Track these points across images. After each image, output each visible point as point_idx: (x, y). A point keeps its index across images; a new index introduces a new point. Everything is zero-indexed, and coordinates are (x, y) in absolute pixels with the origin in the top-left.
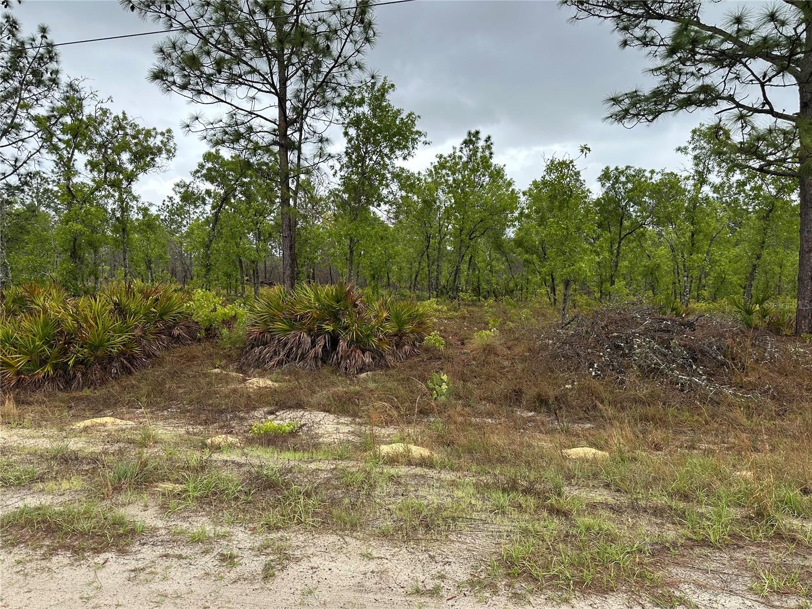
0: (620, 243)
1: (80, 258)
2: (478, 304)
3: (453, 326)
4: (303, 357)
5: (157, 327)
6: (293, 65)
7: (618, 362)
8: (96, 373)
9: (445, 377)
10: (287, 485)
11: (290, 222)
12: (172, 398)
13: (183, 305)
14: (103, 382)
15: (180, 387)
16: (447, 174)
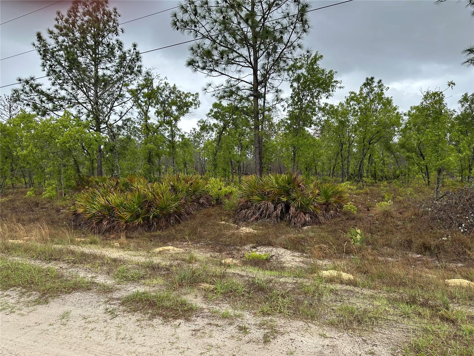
1: (152, 162)
2: (376, 185)
3: (360, 198)
4: (269, 216)
5: (192, 198)
6: (261, 50)
8: (163, 223)
10: (271, 290)
11: (259, 139)
12: (201, 237)
13: (205, 186)
14: (167, 227)
15: (205, 231)
16: (355, 104)
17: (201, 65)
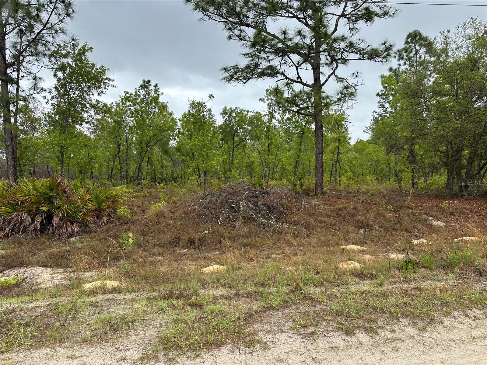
0: (233, 150)
2: (154, 187)
3: (138, 201)
4: (25, 230)
7: (232, 215)
9: (131, 235)
10: (11, 321)
11: (11, 135)
16: (131, 105)
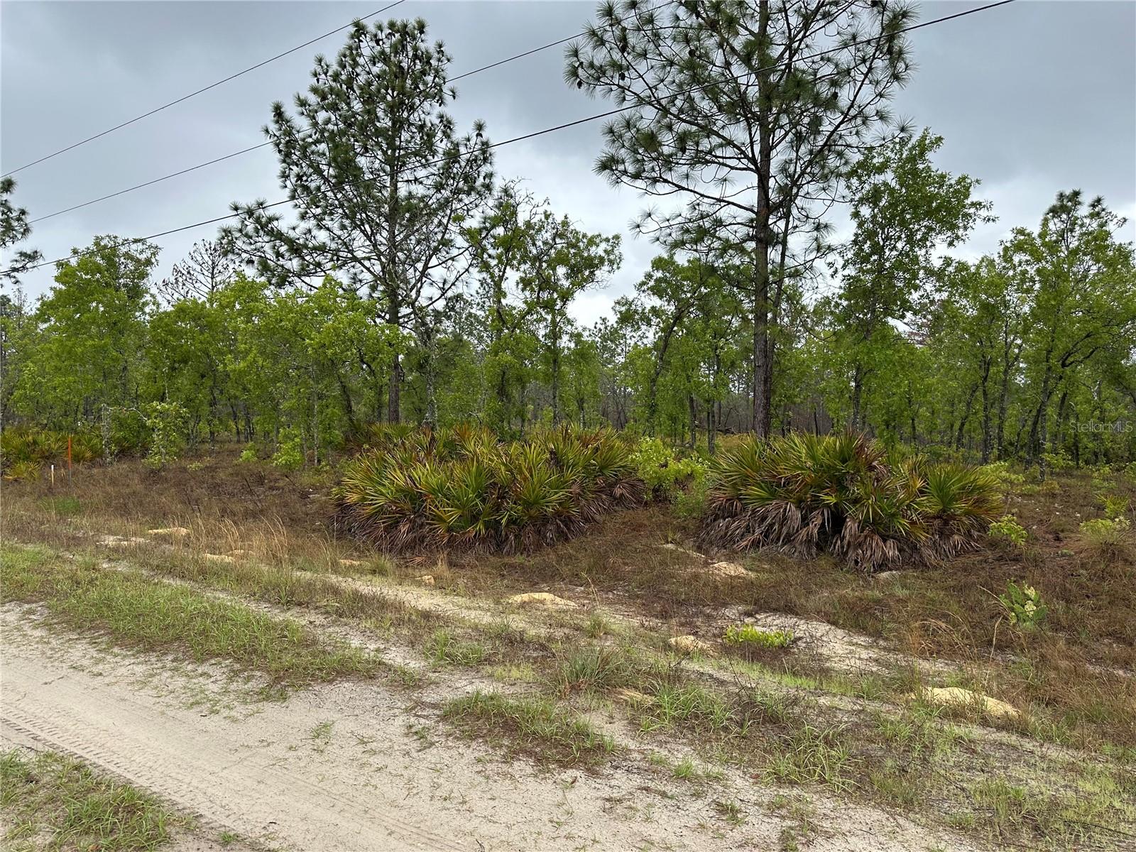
1: (507, 396)
3: (1035, 507)
4: (789, 539)
5: (597, 484)
6: (781, 127)
8: (529, 538)
10: (797, 723)
11: (766, 346)
12: (617, 577)
13: (627, 457)
14: (539, 547)
15: (626, 564)
16: (1027, 261)
17: (631, 169)
